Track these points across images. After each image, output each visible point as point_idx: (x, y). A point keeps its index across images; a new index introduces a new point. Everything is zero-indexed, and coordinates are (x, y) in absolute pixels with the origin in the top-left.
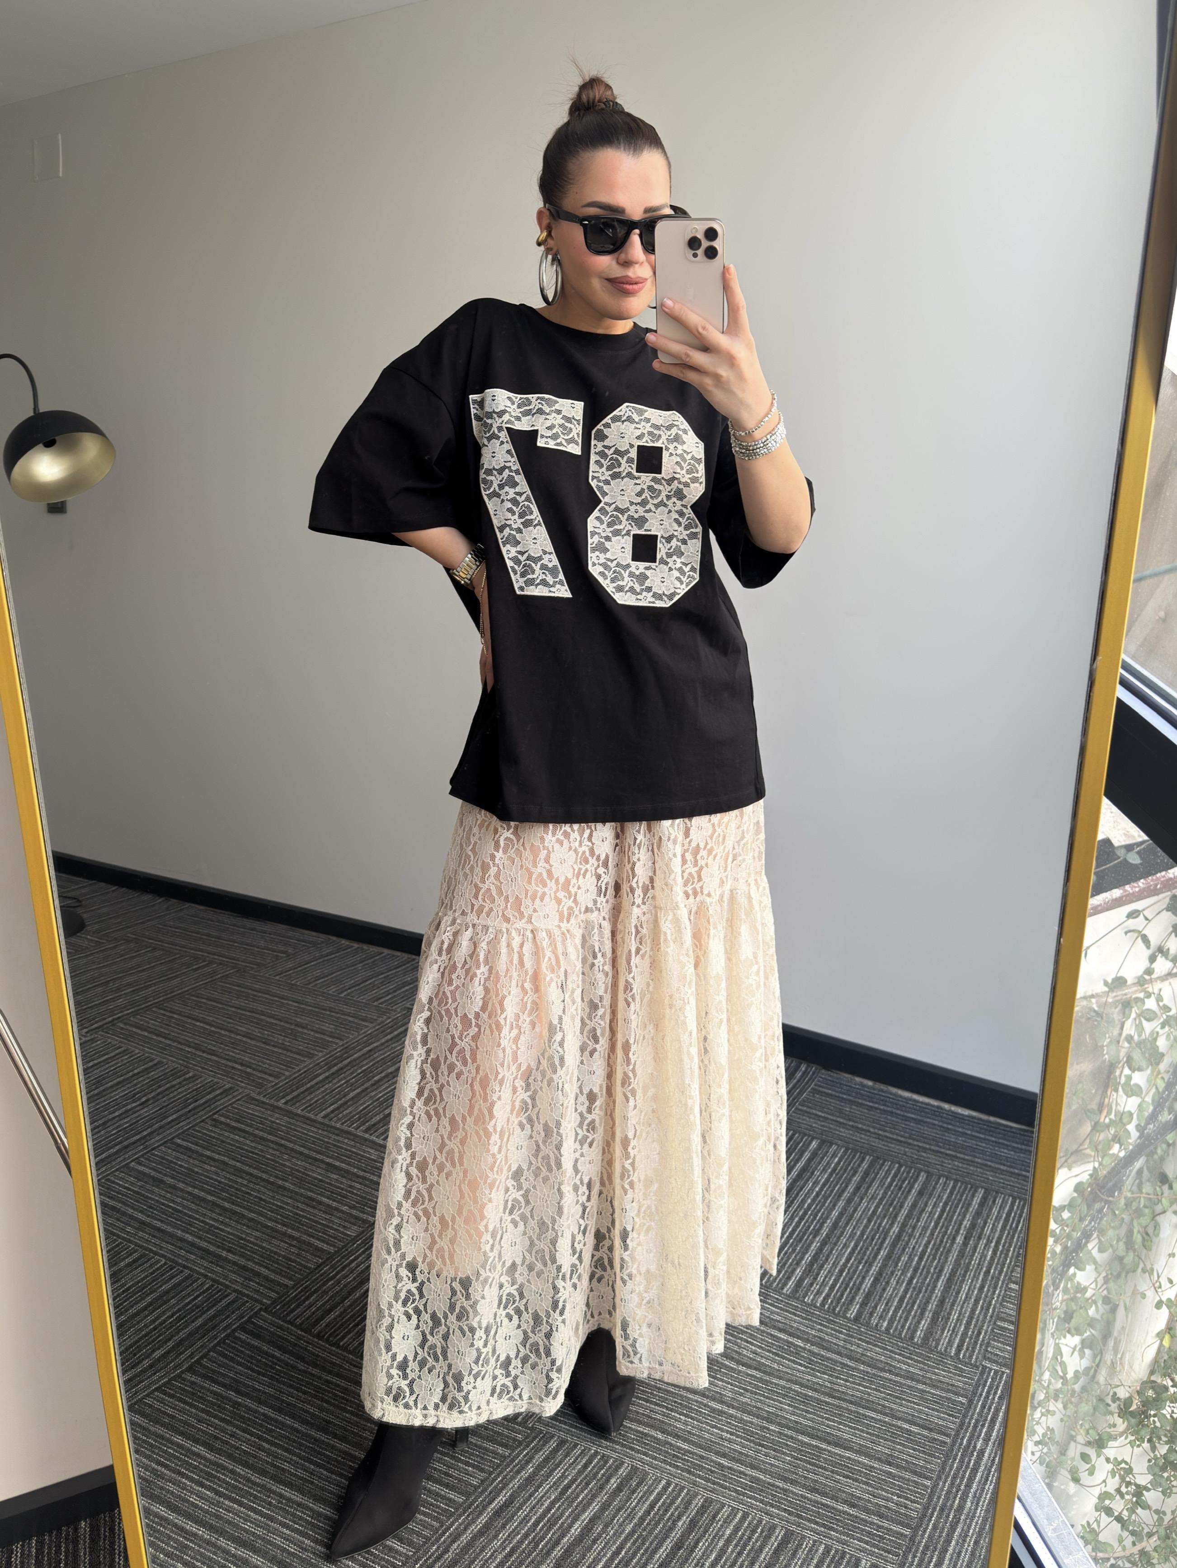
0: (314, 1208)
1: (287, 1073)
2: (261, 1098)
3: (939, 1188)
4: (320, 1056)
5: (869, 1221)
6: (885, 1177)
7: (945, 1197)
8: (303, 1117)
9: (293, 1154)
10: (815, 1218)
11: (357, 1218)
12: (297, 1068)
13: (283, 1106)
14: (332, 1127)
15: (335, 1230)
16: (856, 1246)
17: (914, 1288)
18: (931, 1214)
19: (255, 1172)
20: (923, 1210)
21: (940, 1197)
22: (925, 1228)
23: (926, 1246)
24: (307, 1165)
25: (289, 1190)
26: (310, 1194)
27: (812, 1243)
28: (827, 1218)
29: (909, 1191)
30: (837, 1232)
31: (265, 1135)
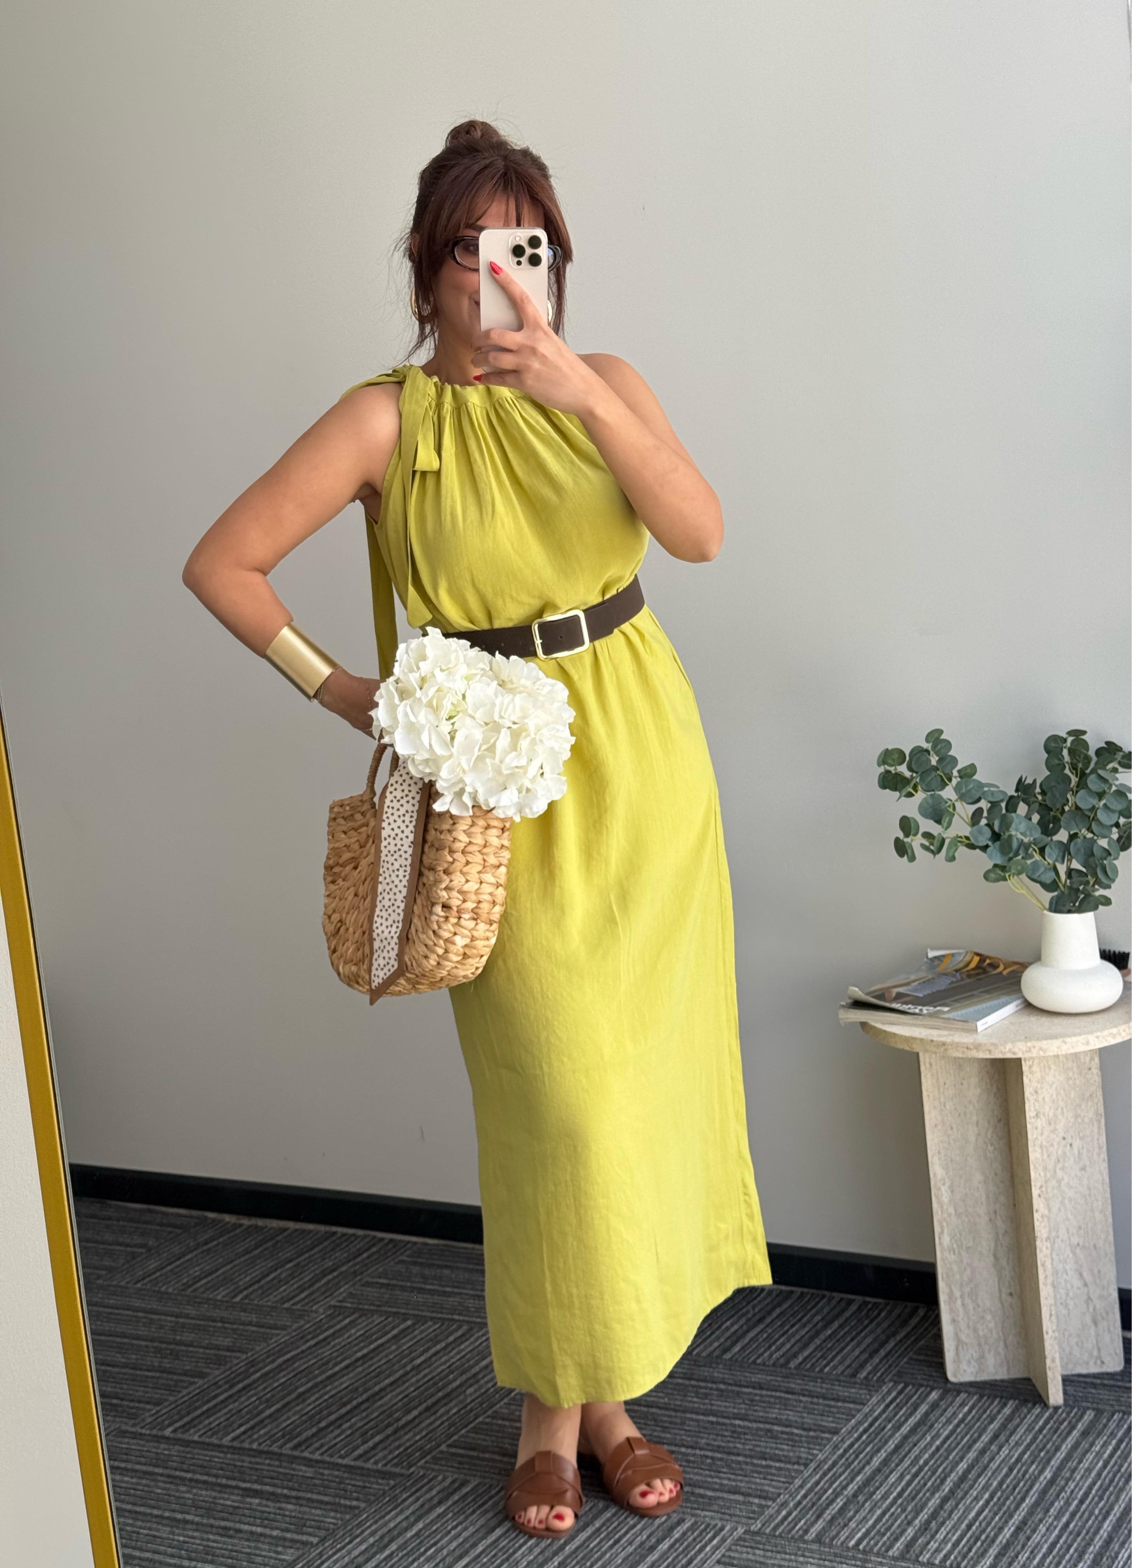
0: (230, 1537)
1: (172, 1399)
2: (138, 1429)
3: (1112, 1425)
4: (216, 1374)
5: (1011, 1470)
6: (1036, 1421)
7: (1120, 1434)
8: (203, 1443)
9: (193, 1484)
10: (934, 1473)
11: (293, 1541)
12: (185, 1392)
13: (172, 1435)
14: (244, 1449)
15: (265, 1557)
16: (992, 1497)
17: (1071, 1533)
18: (1099, 1455)
19: (142, 1509)
20: (1087, 1451)
21: (1112, 1435)
22: (1089, 1470)
23: (1090, 1488)
24: (214, 1494)
25: (192, 1522)
26: (223, 1524)
27: (929, 1500)
28: (951, 1471)
29: (1069, 1433)
30: (965, 1486)
31: (151, 1469)
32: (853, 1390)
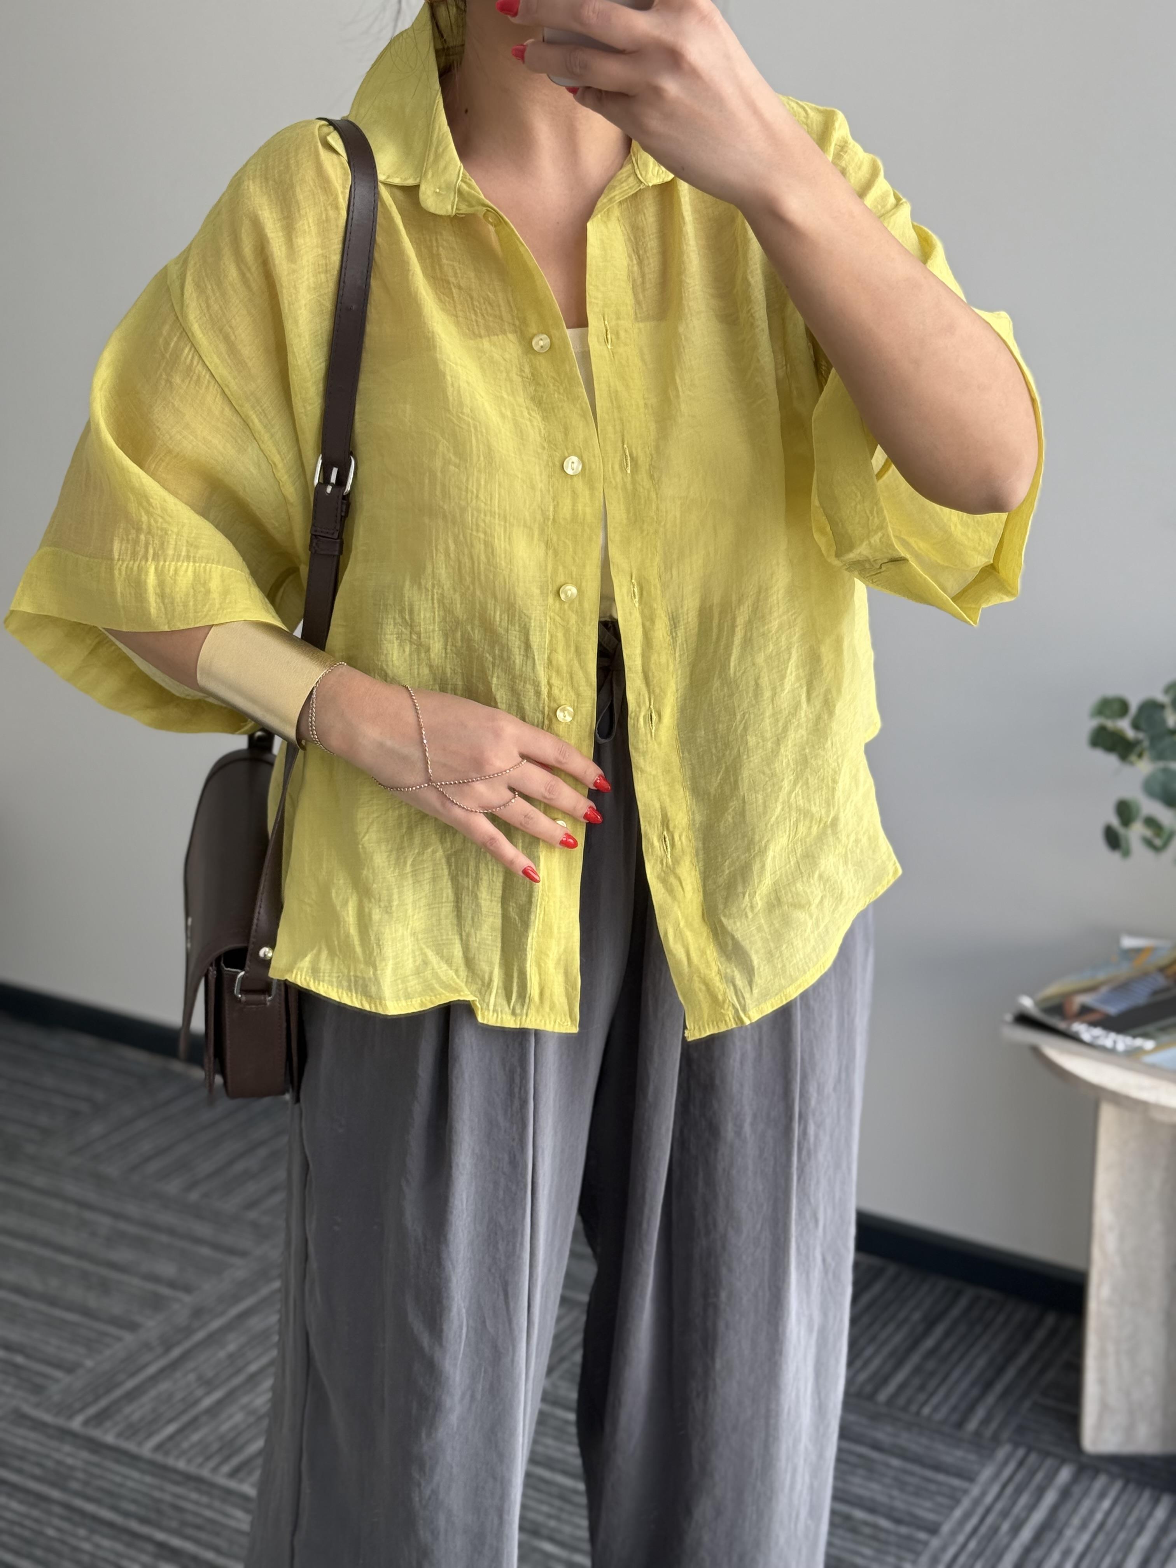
2: (39, 1414)
4: (150, 1326)
8: (118, 1450)
12: (106, 1354)
13: (81, 1430)
14: (167, 1468)
31: (47, 1490)
32: (959, 1453)
